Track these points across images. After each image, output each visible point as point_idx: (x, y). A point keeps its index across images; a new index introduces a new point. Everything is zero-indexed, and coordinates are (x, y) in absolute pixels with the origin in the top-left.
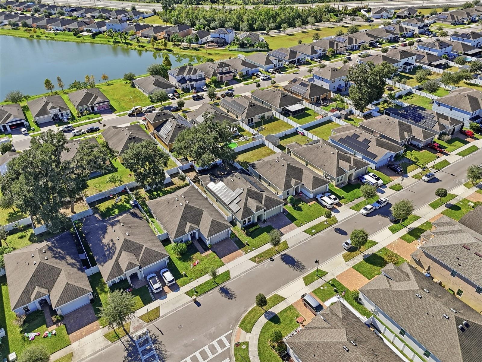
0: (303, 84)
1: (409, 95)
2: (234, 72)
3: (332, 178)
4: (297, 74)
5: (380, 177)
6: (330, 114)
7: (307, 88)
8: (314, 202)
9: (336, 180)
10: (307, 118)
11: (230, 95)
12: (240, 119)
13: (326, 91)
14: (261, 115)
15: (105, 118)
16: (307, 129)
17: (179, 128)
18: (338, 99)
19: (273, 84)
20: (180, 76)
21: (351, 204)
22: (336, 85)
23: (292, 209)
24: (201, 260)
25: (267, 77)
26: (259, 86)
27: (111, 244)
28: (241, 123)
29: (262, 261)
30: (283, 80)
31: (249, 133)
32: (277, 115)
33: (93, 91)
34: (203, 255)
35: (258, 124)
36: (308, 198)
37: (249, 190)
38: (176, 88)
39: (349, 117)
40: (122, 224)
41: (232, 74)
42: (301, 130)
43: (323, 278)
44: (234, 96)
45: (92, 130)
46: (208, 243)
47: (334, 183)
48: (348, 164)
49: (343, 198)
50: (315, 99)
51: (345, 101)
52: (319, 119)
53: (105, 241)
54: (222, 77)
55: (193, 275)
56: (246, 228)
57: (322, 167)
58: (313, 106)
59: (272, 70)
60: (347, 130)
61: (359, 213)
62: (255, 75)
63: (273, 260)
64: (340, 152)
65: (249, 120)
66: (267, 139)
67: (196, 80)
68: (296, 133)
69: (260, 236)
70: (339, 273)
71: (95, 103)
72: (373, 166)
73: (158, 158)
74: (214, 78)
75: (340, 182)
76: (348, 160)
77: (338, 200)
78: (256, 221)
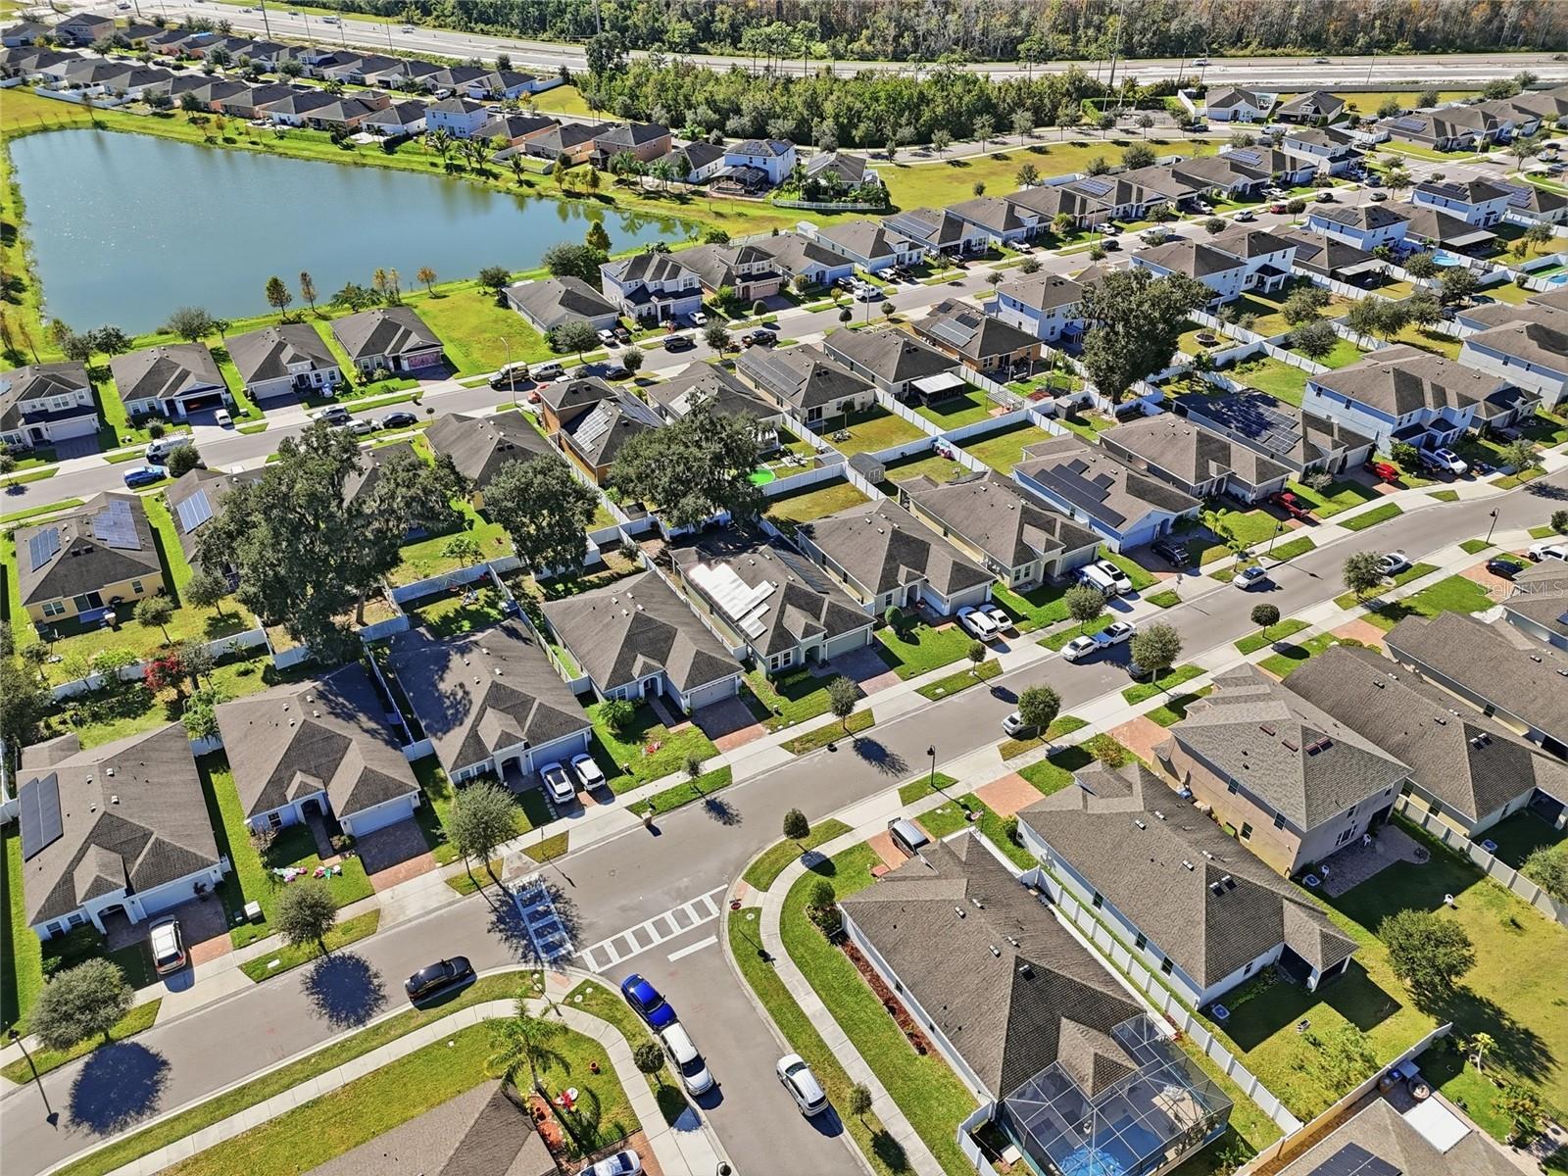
0: (966, 320)
1: (1256, 361)
2: (784, 273)
3: (1003, 571)
4: (959, 284)
5: (1127, 570)
6: (1029, 405)
7: (975, 331)
8: (953, 624)
9: (1013, 575)
10: (967, 413)
11: (765, 340)
12: (787, 407)
13: (1029, 339)
14: (844, 399)
15: (431, 389)
16: (962, 443)
17: (625, 426)
18: (1060, 364)
19: (888, 312)
20: (633, 282)
21: (1043, 634)
22: (1060, 323)
23: (896, 638)
24: (665, 741)
25: (874, 293)
26: (846, 317)
27: (460, 694)
28: (789, 419)
29: (808, 750)
30: (915, 304)
31: (809, 446)
32: (887, 401)
33: (398, 316)
34: (672, 730)
35: (834, 425)
36: (935, 615)
37: (790, 588)
38: (622, 314)
39: (1079, 414)
40: (485, 651)
41: (778, 280)
42: (944, 445)
43: (945, 791)
44: (777, 342)
45: (399, 422)
46: (684, 703)
47: (1007, 582)
48: (1043, 536)
49: (1024, 618)
50: (996, 362)
51: (1077, 370)
52: (997, 417)
53: (445, 686)
54: (748, 287)
55: (646, 772)
56: (777, 676)
57: (979, 541)
58: (987, 381)
59: (890, 271)
60: (1061, 451)
61: (1057, 655)
62: (840, 286)
63: (835, 750)
64: (1031, 506)
65: (811, 412)
66: (852, 465)
67: (676, 295)
68: (931, 452)
69: (809, 697)
70: (984, 784)
71: (404, 349)
72: (1115, 545)
73: (572, 499)
74: (727, 289)
75: (1023, 580)
76: (1047, 526)
77: (1010, 622)
78: (803, 660)
